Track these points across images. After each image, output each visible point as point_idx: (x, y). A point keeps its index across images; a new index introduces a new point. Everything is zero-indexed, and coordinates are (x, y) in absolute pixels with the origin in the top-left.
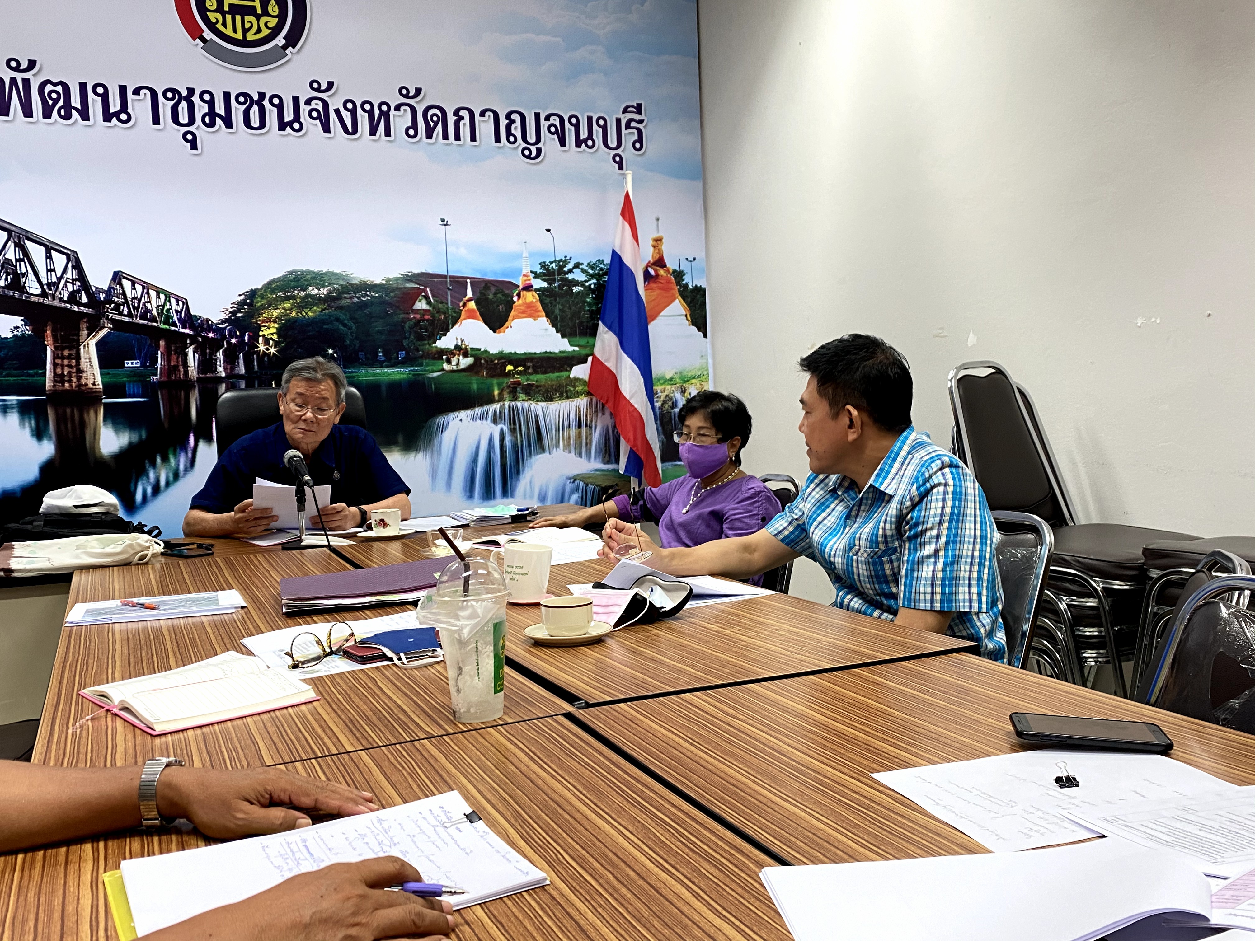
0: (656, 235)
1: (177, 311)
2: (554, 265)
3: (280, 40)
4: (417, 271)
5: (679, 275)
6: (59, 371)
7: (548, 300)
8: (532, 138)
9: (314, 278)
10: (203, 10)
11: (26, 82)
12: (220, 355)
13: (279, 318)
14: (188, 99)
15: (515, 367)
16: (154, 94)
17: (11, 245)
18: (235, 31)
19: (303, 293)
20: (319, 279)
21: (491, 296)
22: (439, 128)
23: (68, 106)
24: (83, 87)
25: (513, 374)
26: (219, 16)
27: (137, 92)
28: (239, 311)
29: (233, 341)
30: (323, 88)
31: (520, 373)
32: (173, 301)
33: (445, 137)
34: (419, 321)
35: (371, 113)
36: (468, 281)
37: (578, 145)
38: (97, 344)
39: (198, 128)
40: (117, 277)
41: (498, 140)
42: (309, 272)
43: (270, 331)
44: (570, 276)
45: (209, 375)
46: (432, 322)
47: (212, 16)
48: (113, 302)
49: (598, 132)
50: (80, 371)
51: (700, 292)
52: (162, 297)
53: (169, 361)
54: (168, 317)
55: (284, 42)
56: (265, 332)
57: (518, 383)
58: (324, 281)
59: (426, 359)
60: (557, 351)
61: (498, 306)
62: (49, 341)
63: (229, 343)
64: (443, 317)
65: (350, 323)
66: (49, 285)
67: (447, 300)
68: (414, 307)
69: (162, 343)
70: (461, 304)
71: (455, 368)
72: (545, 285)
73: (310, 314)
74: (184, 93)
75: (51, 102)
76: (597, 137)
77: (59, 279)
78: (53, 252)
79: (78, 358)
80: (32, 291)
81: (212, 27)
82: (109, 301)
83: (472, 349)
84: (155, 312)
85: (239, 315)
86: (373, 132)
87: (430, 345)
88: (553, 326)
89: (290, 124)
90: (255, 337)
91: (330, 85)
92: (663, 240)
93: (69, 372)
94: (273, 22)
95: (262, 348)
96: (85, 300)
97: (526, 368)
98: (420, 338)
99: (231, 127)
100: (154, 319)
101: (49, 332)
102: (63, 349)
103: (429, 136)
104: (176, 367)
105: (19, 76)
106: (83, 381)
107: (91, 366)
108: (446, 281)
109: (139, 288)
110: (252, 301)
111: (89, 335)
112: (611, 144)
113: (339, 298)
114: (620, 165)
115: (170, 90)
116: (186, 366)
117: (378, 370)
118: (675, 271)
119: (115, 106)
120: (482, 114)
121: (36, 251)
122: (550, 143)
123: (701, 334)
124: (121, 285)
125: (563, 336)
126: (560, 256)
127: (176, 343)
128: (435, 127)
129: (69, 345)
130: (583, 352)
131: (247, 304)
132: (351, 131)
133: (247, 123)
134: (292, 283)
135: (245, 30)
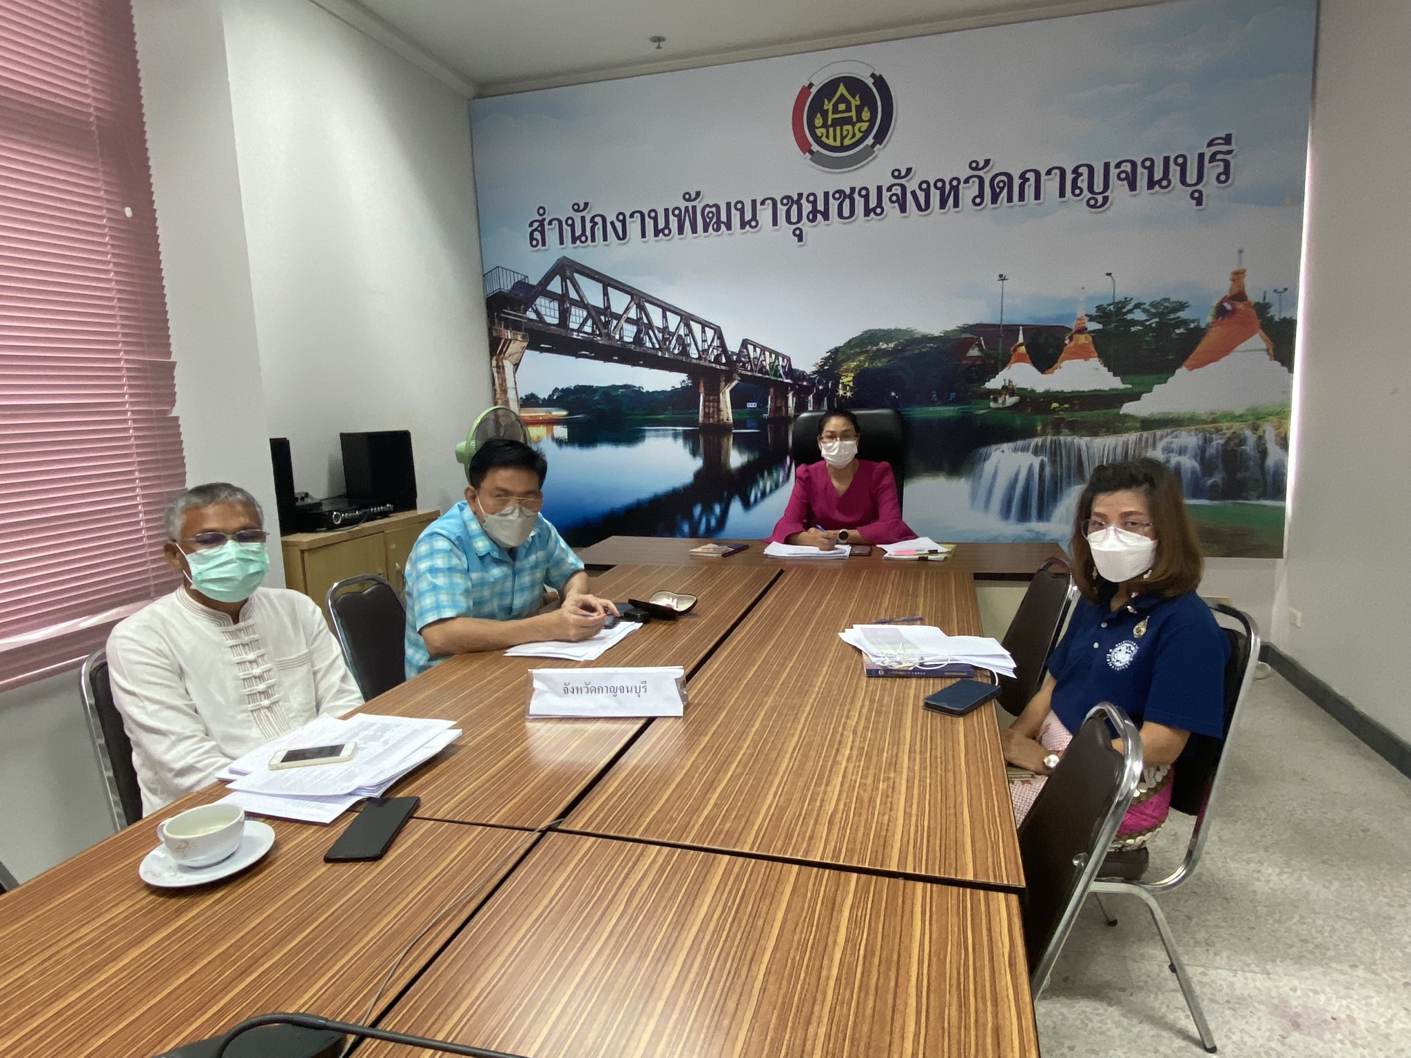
0: (1235, 268)
1: (782, 367)
2: (1112, 307)
3: (870, 141)
4: (971, 322)
5: (1263, 308)
6: (707, 410)
7: (1102, 341)
8: (1098, 187)
9: (883, 335)
10: (812, 128)
11: (694, 208)
12: (811, 398)
13: (855, 368)
14: (798, 203)
15: (1061, 404)
16: (774, 202)
17: (682, 324)
18: (835, 140)
19: (875, 348)
20: (886, 335)
21: (1042, 340)
22: (1005, 191)
23: (719, 222)
24: (728, 204)
25: (1059, 411)
26: (823, 130)
27: (763, 203)
28: (825, 364)
29: (821, 387)
30: (903, 174)
31: (1065, 410)
32: (780, 359)
33: (1010, 199)
34: (971, 366)
35: (942, 190)
36: (1021, 328)
37: (1151, 184)
38: (731, 392)
39: (805, 225)
40: (745, 343)
41: (1062, 194)
42: (880, 330)
43: (847, 379)
44: (1129, 317)
46: (983, 367)
47: (819, 132)
48: (742, 361)
49: (1175, 171)
50: (719, 410)
51: (1291, 324)
52: (773, 356)
53: (775, 403)
54: (777, 371)
55: (872, 141)
56: (844, 380)
57: (1062, 419)
58: (893, 337)
59: (974, 398)
60: (1107, 389)
61: (1049, 349)
62: (702, 389)
63: (817, 389)
64: (993, 361)
65: (911, 371)
66: (703, 350)
67: (999, 346)
68: (968, 355)
69: (772, 390)
70: (1012, 349)
71: (1001, 406)
72: (1100, 326)
73: (879, 365)
74: (795, 198)
75: (708, 220)
76: (1174, 176)
77: (709, 346)
78: (706, 329)
79: (718, 401)
80: (693, 356)
81: (818, 140)
82: (739, 361)
83: (1018, 389)
84: (768, 367)
85: (826, 367)
86: (943, 204)
87: (979, 386)
88: (1105, 366)
89: (874, 210)
90: (836, 385)
91: (909, 170)
92: (1246, 273)
93: (713, 411)
94: (865, 126)
95: (841, 392)
96: (724, 360)
97: (1072, 405)
98: (971, 380)
99: (828, 220)
100: (767, 373)
101: (702, 385)
102: (710, 395)
103: (994, 200)
104: (780, 407)
105: (690, 204)
106: (721, 417)
107: (727, 407)
108: (999, 330)
109: (758, 350)
110: (836, 356)
111: (726, 385)
112: (1189, 180)
113: (903, 350)
114: (1199, 202)
115: (785, 198)
116: (787, 406)
117: (931, 409)
118: (1257, 304)
119: (748, 216)
120: (1049, 172)
121: (696, 328)
122: (1119, 189)
123: (1285, 369)
124: (747, 349)
125: (1115, 375)
126: (1119, 298)
127: (782, 390)
128: (1001, 192)
129: (713, 393)
130: (1137, 389)
131: (832, 359)
132: (924, 208)
133: (840, 215)
134: (868, 339)
135: (843, 138)
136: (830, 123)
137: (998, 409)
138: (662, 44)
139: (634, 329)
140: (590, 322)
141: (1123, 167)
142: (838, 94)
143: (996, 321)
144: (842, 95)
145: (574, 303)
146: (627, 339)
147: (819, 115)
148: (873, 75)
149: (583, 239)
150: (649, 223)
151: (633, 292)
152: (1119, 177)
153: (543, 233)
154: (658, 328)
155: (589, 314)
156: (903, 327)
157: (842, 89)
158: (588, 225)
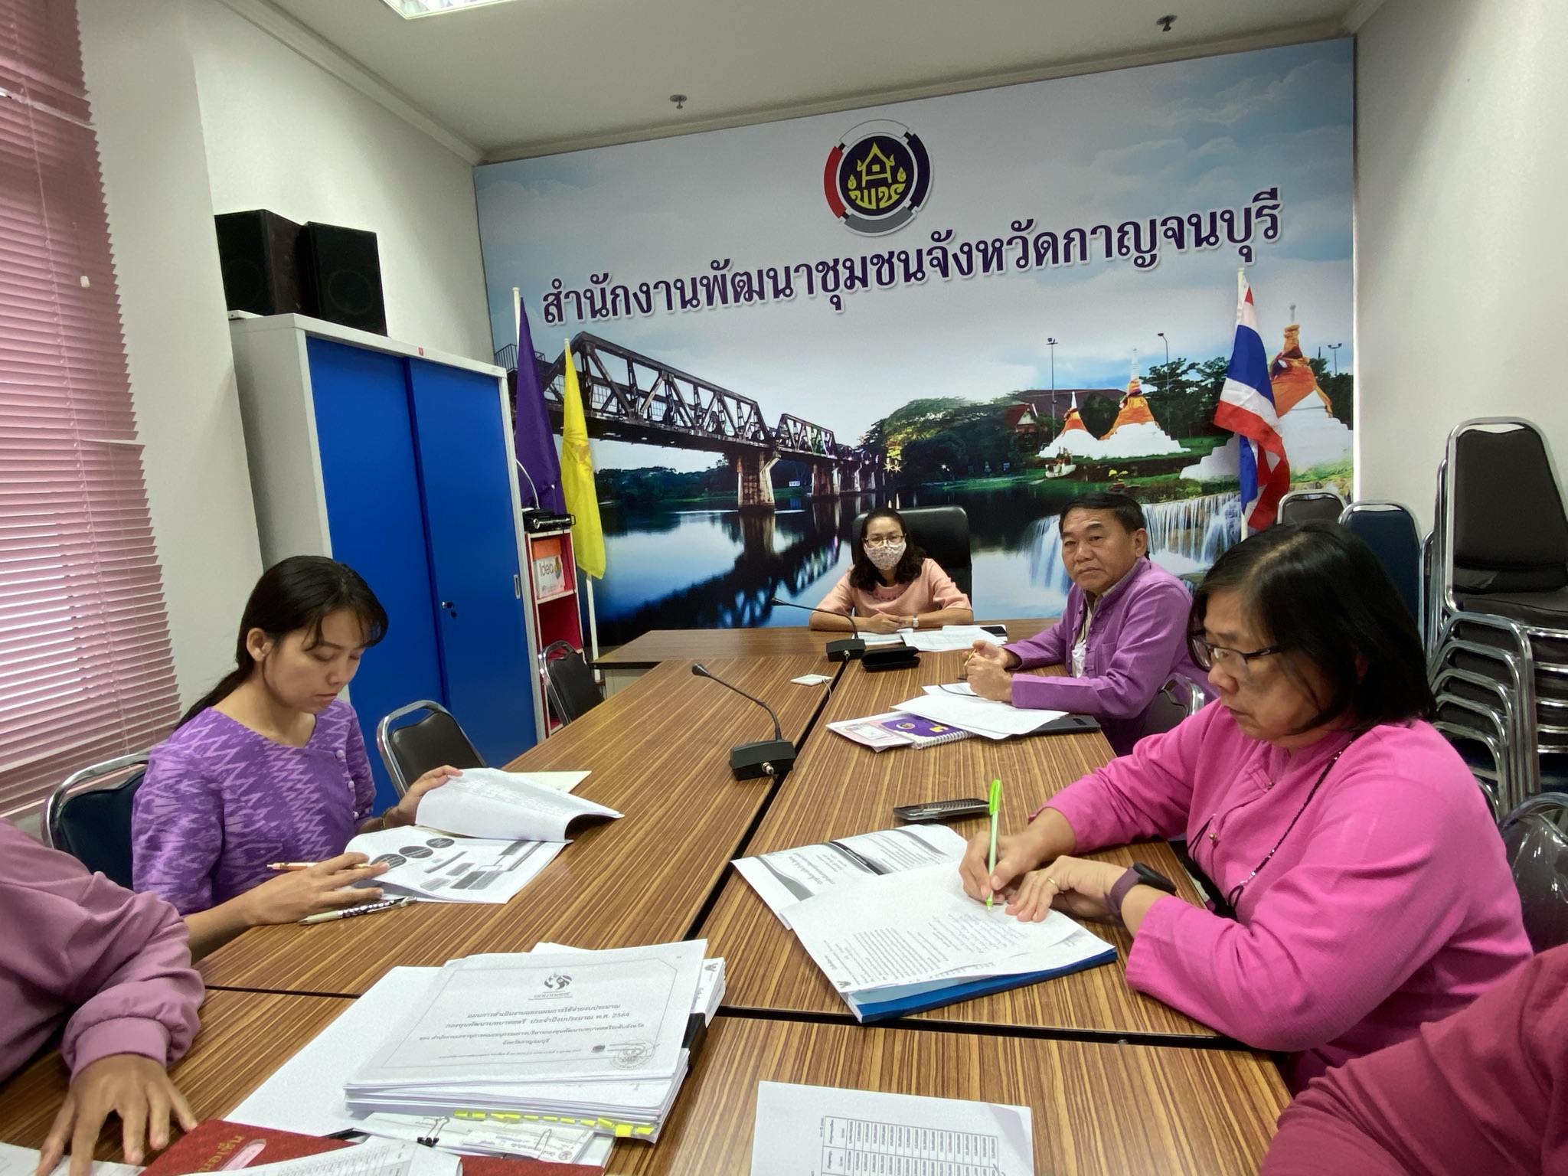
0: (1289, 325)
1: (825, 442)
2: (1166, 369)
3: (907, 203)
4: (1023, 389)
5: (1318, 365)
6: (746, 491)
7: (1158, 403)
8: (1145, 245)
9: (930, 405)
10: (845, 190)
11: (724, 277)
12: (857, 474)
13: (902, 441)
14: (835, 269)
15: (1119, 472)
16: (809, 268)
17: (715, 400)
18: (870, 203)
19: (922, 419)
20: (934, 405)
21: (1096, 406)
22: (1050, 253)
23: (750, 291)
24: (760, 273)
25: (1117, 478)
26: (858, 193)
27: (797, 270)
28: (871, 438)
29: (867, 462)
30: (943, 237)
31: (1124, 477)
32: (823, 433)
33: (1055, 260)
34: (1023, 435)
35: (985, 252)
36: (1073, 393)
37: (1199, 241)
38: (772, 471)
39: (842, 292)
40: (784, 418)
41: (1109, 253)
42: (927, 400)
43: (895, 452)
44: (1184, 378)
45: (848, 490)
46: (1036, 435)
47: (853, 194)
48: (782, 438)
49: (1222, 228)
50: (759, 491)
51: (1346, 381)
52: (815, 431)
53: (820, 482)
54: (820, 446)
55: (910, 203)
56: (892, 454)
58: (940, 407)
59: (1029, 468)
60: (1165, 453)
61: (1103, 414)
62: (740, 469)
63: (864, 465)
64: (1046, 429)
65: (961, 441)
66: (739, 428)
67: (1051, 412)
68: (1021, 423)
69: (815, 467)
70: (1065, 415)
71: (1057, 475)
72: (1155, 389)
73: (928, 436)
74: (831, 264)
75: (739, 289)
76: (1221, 231)
77: (746, 423)
78: (742, 404)
79: (758, 481)
80: (729, 434)
81: (852, 203)
82: (778, 437)
83: (1074, 457)
84: (810, 443)
85: (872, 441)
86: (986, 267)
87: (1033, 455)
88: (1162, 429)
89: (914, 274)
90: (883, 459)
91: (949, 233)
92: (1300, 329)
93: (753, 492)
94: (901, 187)
95: (889, 467)
96: (762, 437)
97: (1131, 472)
98: (1024, 450)
99: (867, 286)
100: (809, 449)
101: (740, 463)
102: (749, 475)
103: (1039, 262)
104: (825, 486)
105: (719, 273)
106: (762, 498)
107: (767, 487)
108: (1051, 396)
109: (799, 425)
110: (881, 429)
111: (765, 463)
112: (1237, 237)
113: (952, 420)
114: (1248, 257)
115: (821, 263)
116: (832, 484)
117: (985, 481)
118: (1312, 361)
119: (781, 285)
120: (1094, 232)
121: (731, 404)
122: (1166, 248)
123: (1345, 426)
124: (786, 423)
125: (1173, 438)
126: (1173, 359)
127: (825, 466)
128: (1045, 253)
129: (753, 472)
130: (1196, 452)
131: (877, 432)
132: (967, 271)
133: (880, 280)
134: (913, 411)
135: (878, 200)
136: (864, 184)
137: (1055, 478)
138: (682, 104)
139: (664, 407)
140: (614, 401)
141: (1170, 224)
142: (871, 156)
143: (1047, 387)
144: (875, 156)
145: (596, 381)
146: (655, 418)
147: (852, 177)
148: (907, 135)
149: (604, 312)
150: (676, 295)
151: (662, 367)
152: (1165, 234)
153: (559, 307)
154: (689, 405)
155: (613, 392)
156: (950, 397)
157: (875, 150)
158: (609, 298)
